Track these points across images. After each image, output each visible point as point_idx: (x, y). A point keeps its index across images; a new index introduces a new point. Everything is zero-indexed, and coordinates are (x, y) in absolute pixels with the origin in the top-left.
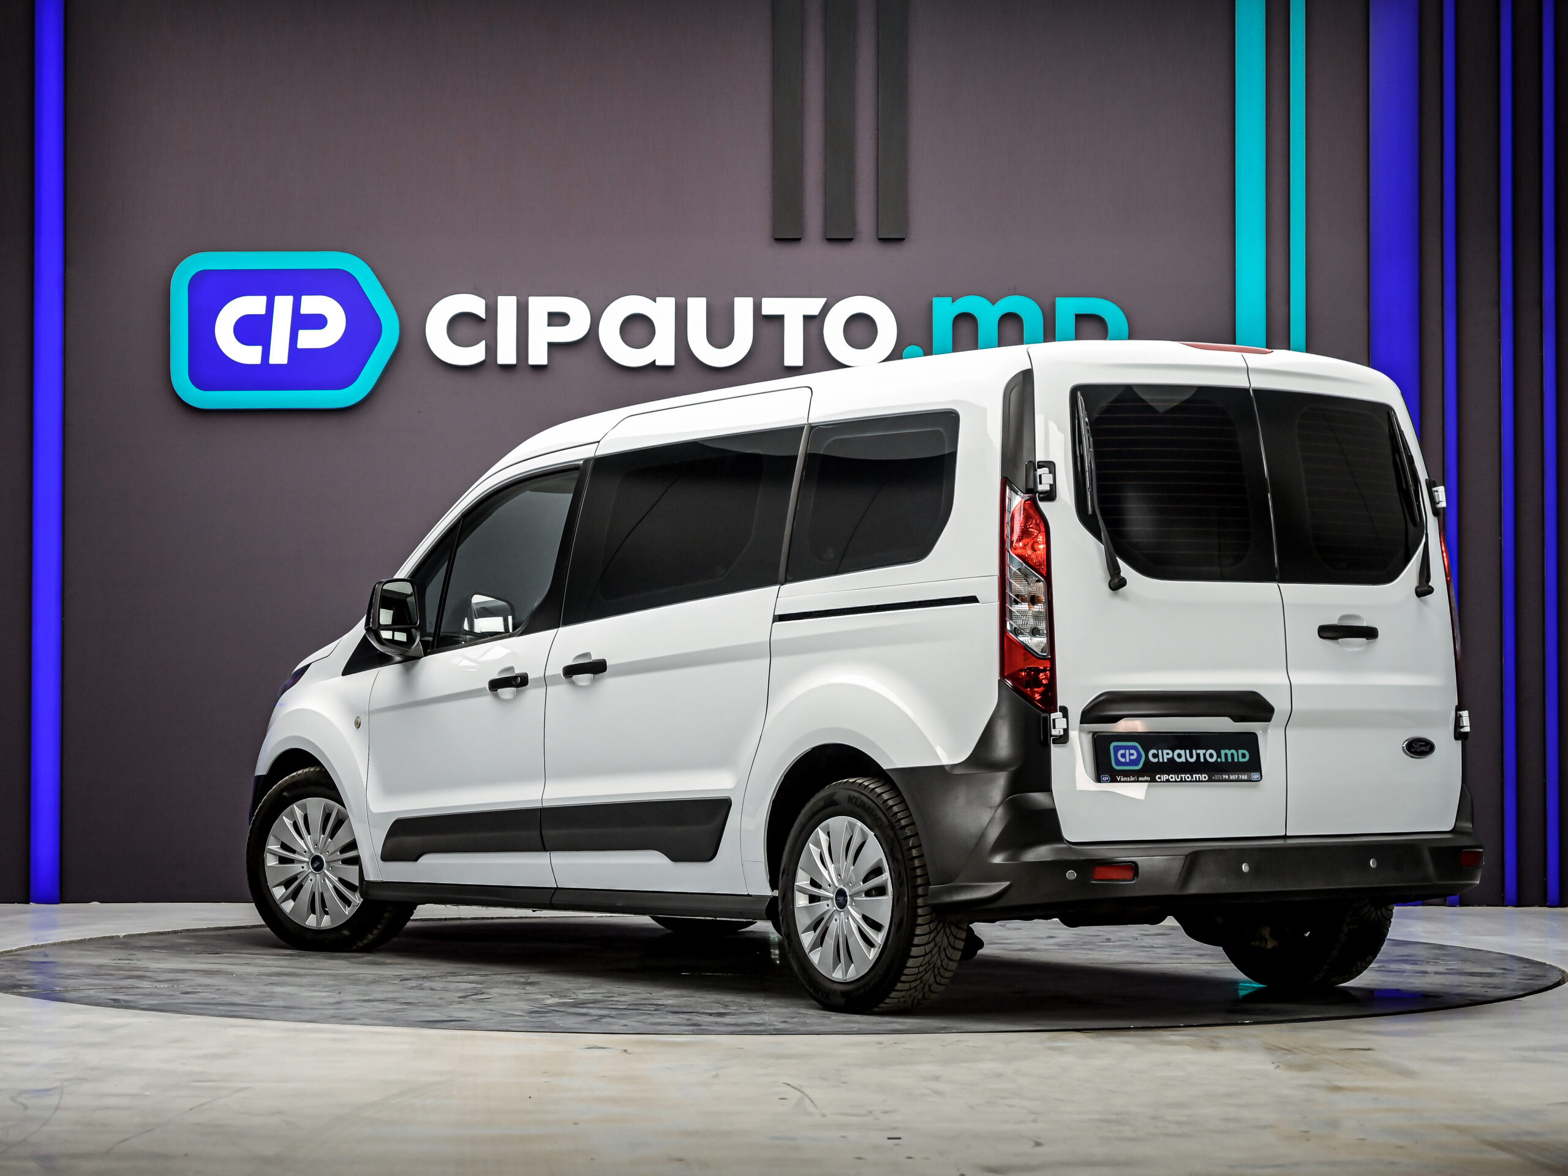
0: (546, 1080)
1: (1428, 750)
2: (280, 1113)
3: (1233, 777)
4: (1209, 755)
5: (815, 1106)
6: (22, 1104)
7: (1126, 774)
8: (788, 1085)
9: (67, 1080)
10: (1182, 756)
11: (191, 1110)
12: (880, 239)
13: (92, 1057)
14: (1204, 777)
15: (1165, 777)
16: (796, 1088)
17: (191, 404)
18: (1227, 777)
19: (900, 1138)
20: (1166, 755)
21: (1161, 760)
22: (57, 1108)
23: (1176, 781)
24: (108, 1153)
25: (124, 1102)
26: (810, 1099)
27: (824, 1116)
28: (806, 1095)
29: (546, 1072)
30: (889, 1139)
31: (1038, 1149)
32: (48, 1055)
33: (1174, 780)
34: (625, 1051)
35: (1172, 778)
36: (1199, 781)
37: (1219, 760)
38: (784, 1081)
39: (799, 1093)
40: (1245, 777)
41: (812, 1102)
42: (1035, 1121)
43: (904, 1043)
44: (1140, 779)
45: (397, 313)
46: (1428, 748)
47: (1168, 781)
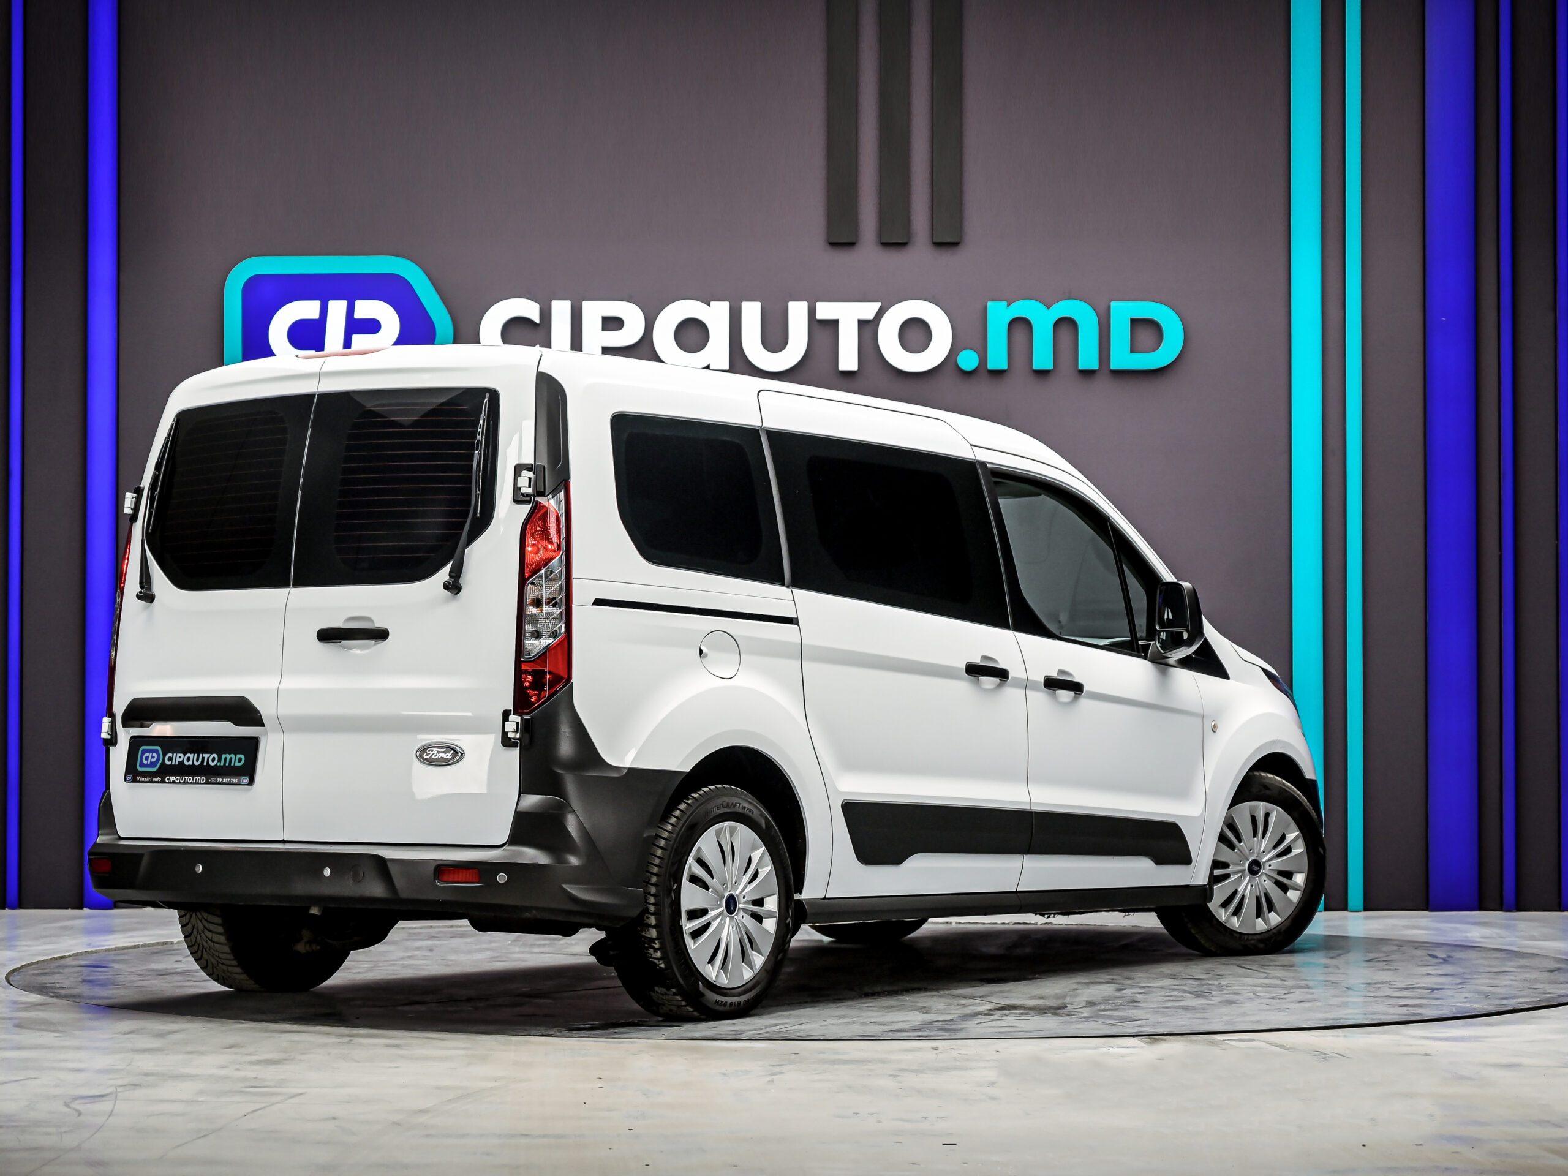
0: (600, 1085)
1: (448, 757)
2: (334, 1119)
3: (225, 780)
4: (211, 759)
6: (75, 1110)
7: (145, 774)
9: (120, 1086)
10: (191, 759)
11: (244, 1116)
12: (935, 243)
14: (202, 779)
15: (172, 778)
18: (221, 780)
19: (955, 1144)
20: (179, 758)
21: (173, 763)
22: (111, 1115)
23: (180, 783)
24: (161, 1160)
29: (600, 1078)
30: (944, 1144)
32: (101, 1061)
33: (178, 781)
35: (177, 779)
36: (198, 783)
37: (219, 764)
40: (235, 781)
44: (154, 780)
46: (449, 755)
47: (174, 782)
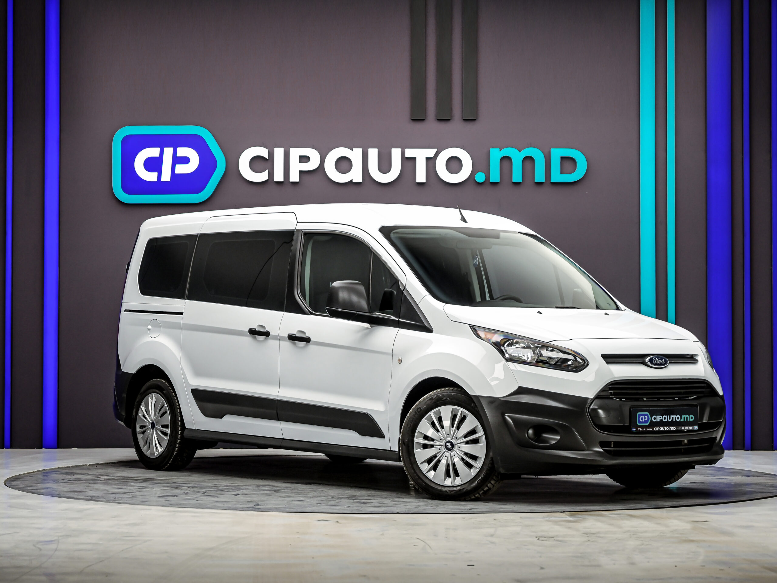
0: (298, 536)
2: (166, 552)
5: (432, 549)
6: (39, 548)
8: (418, 539)
9: (61, 536)
11: (122, 551)
12: (464, 120)
13: (73, 525)
16: (422, 541)
17: (122, 201)
19: (473, 565)
22: (56, 550)
24: (81, 573)
25: (89, 547)
26: (429, 546)
27: (436, 554)
28: (427, 544)
29: (298, 533)
30: (468, 565)
31: (542, 571)
32: (52, 524)
34: (337, 522)
38: (416, 537)
39: (424, 543)
41: (430, 547)
42: (540, 557)
43: (476, 518)
45: (225, 157)
